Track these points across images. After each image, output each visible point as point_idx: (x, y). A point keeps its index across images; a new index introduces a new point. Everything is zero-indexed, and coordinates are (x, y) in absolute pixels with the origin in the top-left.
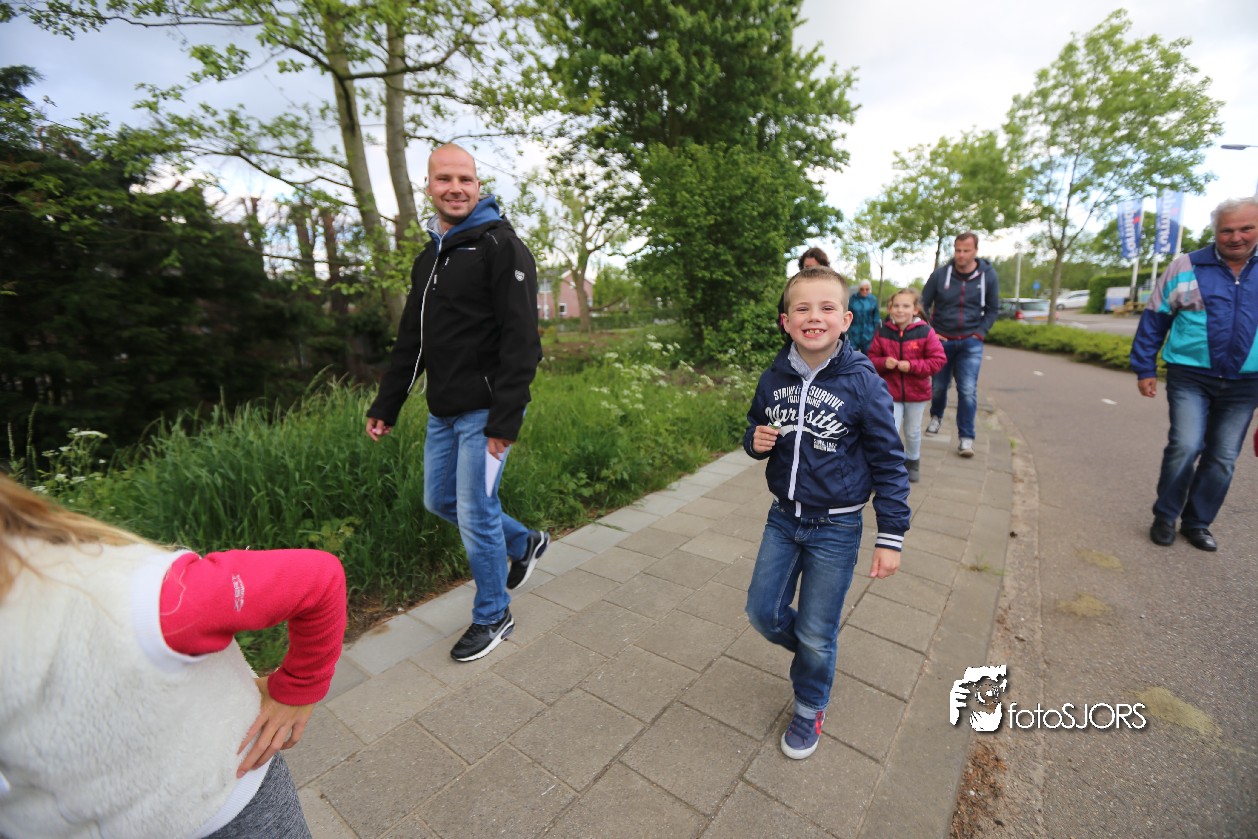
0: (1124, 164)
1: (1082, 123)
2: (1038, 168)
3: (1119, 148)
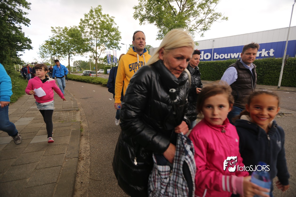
0: (106, 42)
1: (97, 30)
2: (89, 39)
3: (105, 38)
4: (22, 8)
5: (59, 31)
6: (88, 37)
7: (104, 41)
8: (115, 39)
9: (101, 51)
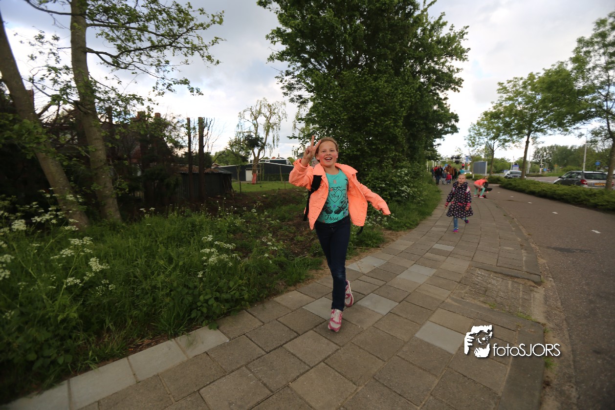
4: (454, 63)
5: (515, 86)
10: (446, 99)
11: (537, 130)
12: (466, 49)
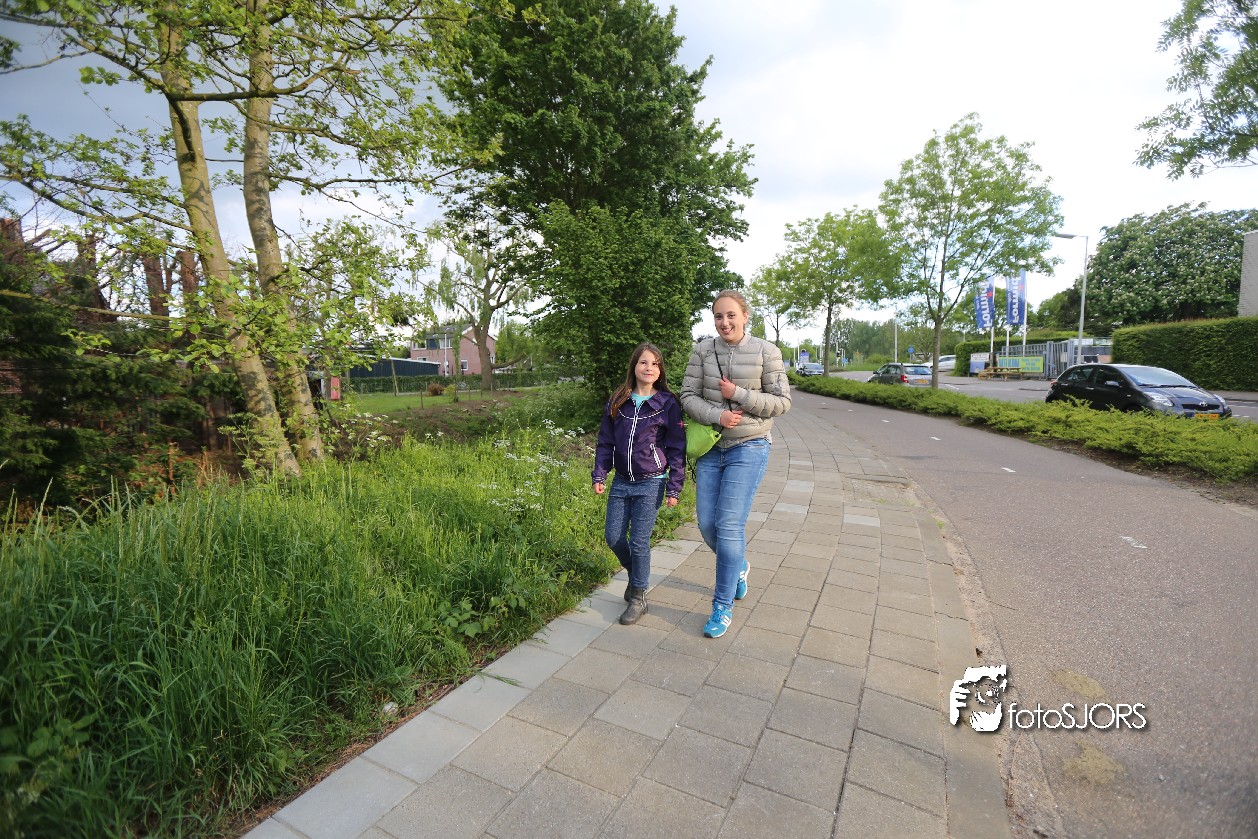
1: (947, 208)
3: (981, 232)
4: (735, 197)
5: (808, 231)
6: (910, 241)
7: (978, 244)
8: (1030, 232)
9: (963, 286)
10: (721, 250)
11: (839, 301)
12: (750, 178)
